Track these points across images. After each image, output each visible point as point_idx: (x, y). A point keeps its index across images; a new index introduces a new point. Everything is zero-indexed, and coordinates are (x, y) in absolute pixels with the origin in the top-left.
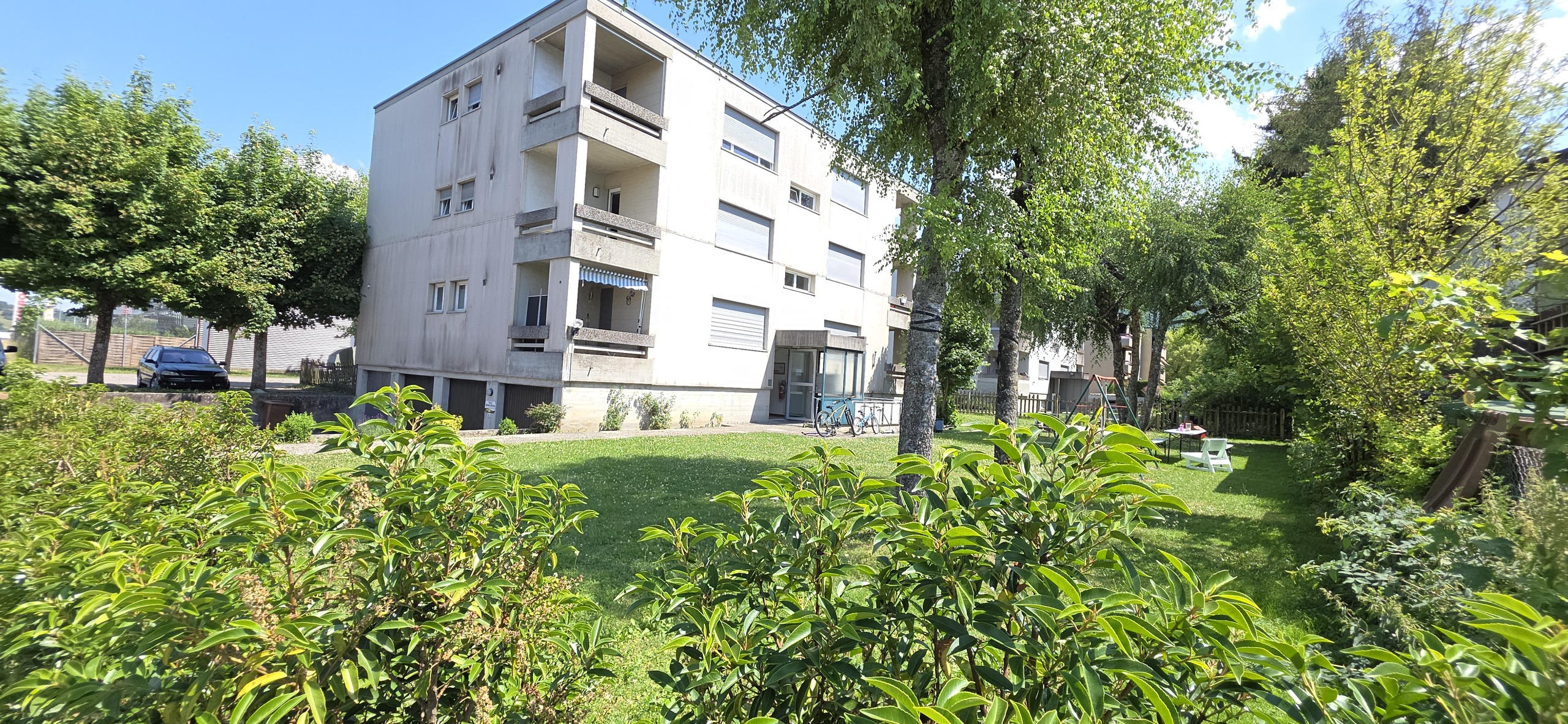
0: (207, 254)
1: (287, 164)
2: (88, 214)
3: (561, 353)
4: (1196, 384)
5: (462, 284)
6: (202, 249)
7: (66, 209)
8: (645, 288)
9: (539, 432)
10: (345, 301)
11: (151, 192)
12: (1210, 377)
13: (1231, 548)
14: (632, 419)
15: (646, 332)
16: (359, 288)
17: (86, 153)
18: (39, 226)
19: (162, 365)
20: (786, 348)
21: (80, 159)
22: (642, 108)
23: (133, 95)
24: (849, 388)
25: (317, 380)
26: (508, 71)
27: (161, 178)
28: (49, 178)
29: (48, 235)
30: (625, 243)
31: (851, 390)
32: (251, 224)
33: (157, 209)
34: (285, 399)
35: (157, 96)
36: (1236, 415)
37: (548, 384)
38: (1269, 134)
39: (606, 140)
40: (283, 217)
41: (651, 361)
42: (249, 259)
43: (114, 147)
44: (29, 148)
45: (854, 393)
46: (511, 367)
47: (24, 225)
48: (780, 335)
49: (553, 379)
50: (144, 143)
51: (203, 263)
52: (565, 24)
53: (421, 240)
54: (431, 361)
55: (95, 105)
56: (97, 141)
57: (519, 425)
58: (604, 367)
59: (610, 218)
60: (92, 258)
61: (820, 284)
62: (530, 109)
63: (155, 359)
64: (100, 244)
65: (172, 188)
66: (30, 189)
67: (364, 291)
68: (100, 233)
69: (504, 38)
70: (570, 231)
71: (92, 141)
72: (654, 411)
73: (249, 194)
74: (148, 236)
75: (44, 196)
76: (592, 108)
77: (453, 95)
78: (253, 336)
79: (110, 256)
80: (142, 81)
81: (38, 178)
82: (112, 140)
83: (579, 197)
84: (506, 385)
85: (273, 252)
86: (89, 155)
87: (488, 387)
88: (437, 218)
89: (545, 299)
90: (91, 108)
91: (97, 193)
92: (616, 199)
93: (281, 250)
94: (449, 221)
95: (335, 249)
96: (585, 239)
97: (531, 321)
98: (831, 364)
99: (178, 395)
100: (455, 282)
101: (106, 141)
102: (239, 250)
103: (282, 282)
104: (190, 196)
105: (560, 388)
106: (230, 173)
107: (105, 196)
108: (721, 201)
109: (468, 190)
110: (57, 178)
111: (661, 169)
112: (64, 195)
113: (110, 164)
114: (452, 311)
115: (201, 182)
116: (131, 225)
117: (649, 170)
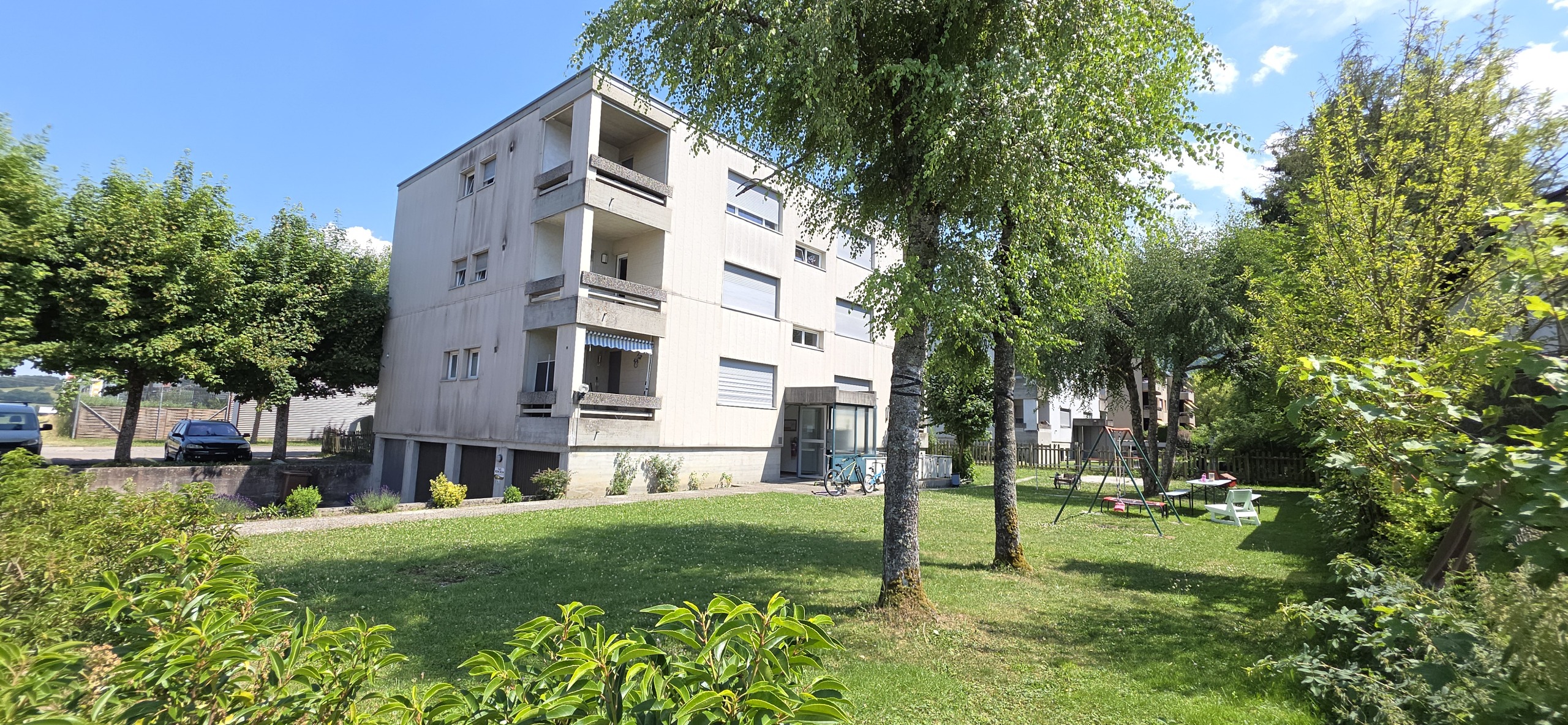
0: (235, 330)
1: (314, 242)
2: (123, 297)
3: (567, 418)
4: (1222, 430)
5: (474, 351)
6: (230, 326)
7: (103, 293)
8: (650, 351)
9: (544, 499)
10: (364, 371)
11: (184, 273)
12: (1236, 422)
13: (1247, 615)
14: (640, 482)
15: (653, 394)
16: (378, 357)
17: (125, 240)
18: (78, 310)
19: (188, 439)
20: (796, 404)
21: (120, 245)
22: (646, 178)
23: (175, 184)
24: (861, 444)
25: (338, 448)
26: (519, 149)
27: (194, 260)
28: (90, 264)
29: (84, 317)
30: (631, 308)
31: (863, 445)
32: (277, 300)
33: (189, 289)
34: (304, 469)
35: (196, 184)
36: (1267, 461)
37: (554, 449)
38: (1278, 176)
39: (612, 209)
40: (308, 293)
41: (659, 423)
42: (274, 333)
43: (152, 233)
44: (74, 237)
45: (866, 449)
46: (519, 433)
47: (64, 309)
48: (789, 393)
49: (559, 445)
50: (181, 228)
51: (231, 340)
52: (572, 102)
53: (438, 309)
54: (444, 428)
55: (137, 194)
56: (136, 228)
57: (524, 492)
58: (611, 430)
59: (617, 284)
60: (126, 338)
61: (828, 339)
62: (541, 182)
63: (182, 433)
64: (133, 325)
65: (204, 269)
66: (71, 275)
67: (384, 361)
68: (134, 314)
69: (516, 118)
70: (576, 298)
71: (130, 229)
72: (661, 474)
73: (276, 271)
74: (179, 315)
75: (84, 281)
76: (597, 180)
77: (469, 172)
78: (275, 409)
79: (144, 335)
80: (184, 172)
81: (79, 265)
82: (150, 226)
83: (585, 264)
84: (516, 451)
85: (297, 326)
86: (128, 242)
87: (498, 453)
88: (453, 288)
89: (552, 364)
90: (133, 197)
91: (134, 277)
92: (624, 263)
93: (305, 324)
94: (464, 291)
95: (356, 321)
96: (591, 305)
97: (539, 387)
98: (842, 420)
99: (200, 468)
100: (469, 350)
101: (145, 227)
102: (264, 325)
103: (304, 355)
104: (220, 276)
105: (567, 453)
106: (260, 252)
107: (140, 279)
108: (726, 263)
109: (482, 260)
110: (96, 264)
111: (667, 235)
112: (101, 280)
113: (147, 249)
114: (465, 378)
115: (232, 262)
116: (162, 306)
117: (656, 236)
